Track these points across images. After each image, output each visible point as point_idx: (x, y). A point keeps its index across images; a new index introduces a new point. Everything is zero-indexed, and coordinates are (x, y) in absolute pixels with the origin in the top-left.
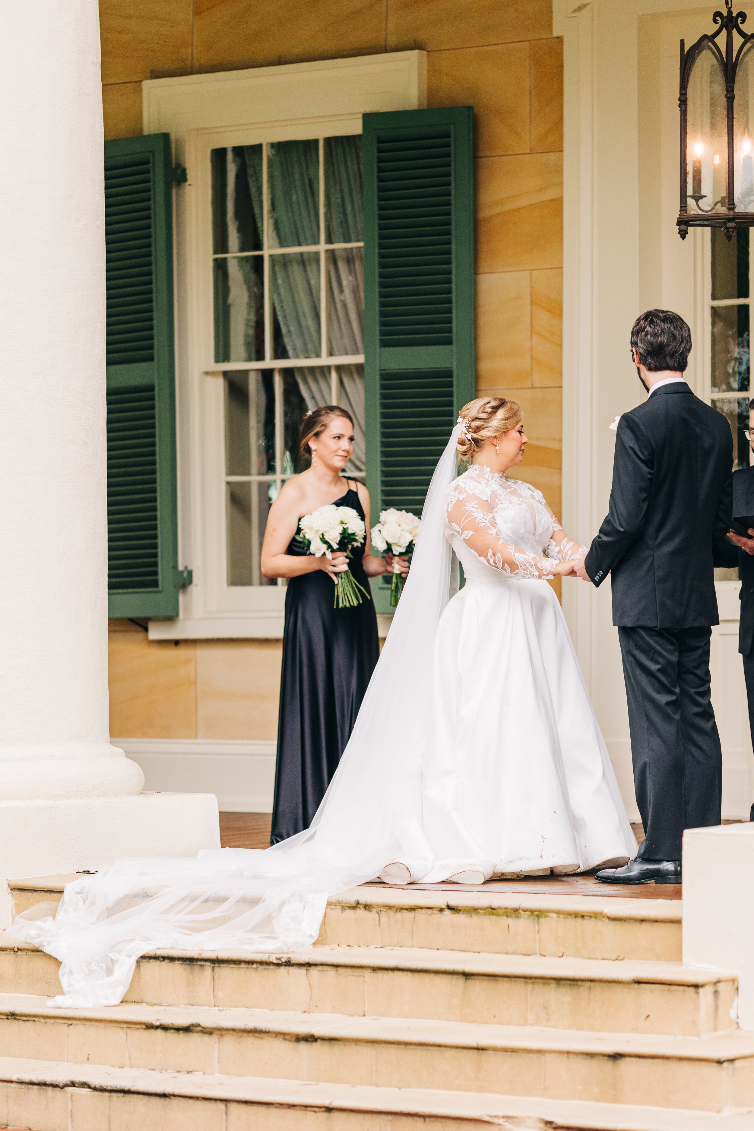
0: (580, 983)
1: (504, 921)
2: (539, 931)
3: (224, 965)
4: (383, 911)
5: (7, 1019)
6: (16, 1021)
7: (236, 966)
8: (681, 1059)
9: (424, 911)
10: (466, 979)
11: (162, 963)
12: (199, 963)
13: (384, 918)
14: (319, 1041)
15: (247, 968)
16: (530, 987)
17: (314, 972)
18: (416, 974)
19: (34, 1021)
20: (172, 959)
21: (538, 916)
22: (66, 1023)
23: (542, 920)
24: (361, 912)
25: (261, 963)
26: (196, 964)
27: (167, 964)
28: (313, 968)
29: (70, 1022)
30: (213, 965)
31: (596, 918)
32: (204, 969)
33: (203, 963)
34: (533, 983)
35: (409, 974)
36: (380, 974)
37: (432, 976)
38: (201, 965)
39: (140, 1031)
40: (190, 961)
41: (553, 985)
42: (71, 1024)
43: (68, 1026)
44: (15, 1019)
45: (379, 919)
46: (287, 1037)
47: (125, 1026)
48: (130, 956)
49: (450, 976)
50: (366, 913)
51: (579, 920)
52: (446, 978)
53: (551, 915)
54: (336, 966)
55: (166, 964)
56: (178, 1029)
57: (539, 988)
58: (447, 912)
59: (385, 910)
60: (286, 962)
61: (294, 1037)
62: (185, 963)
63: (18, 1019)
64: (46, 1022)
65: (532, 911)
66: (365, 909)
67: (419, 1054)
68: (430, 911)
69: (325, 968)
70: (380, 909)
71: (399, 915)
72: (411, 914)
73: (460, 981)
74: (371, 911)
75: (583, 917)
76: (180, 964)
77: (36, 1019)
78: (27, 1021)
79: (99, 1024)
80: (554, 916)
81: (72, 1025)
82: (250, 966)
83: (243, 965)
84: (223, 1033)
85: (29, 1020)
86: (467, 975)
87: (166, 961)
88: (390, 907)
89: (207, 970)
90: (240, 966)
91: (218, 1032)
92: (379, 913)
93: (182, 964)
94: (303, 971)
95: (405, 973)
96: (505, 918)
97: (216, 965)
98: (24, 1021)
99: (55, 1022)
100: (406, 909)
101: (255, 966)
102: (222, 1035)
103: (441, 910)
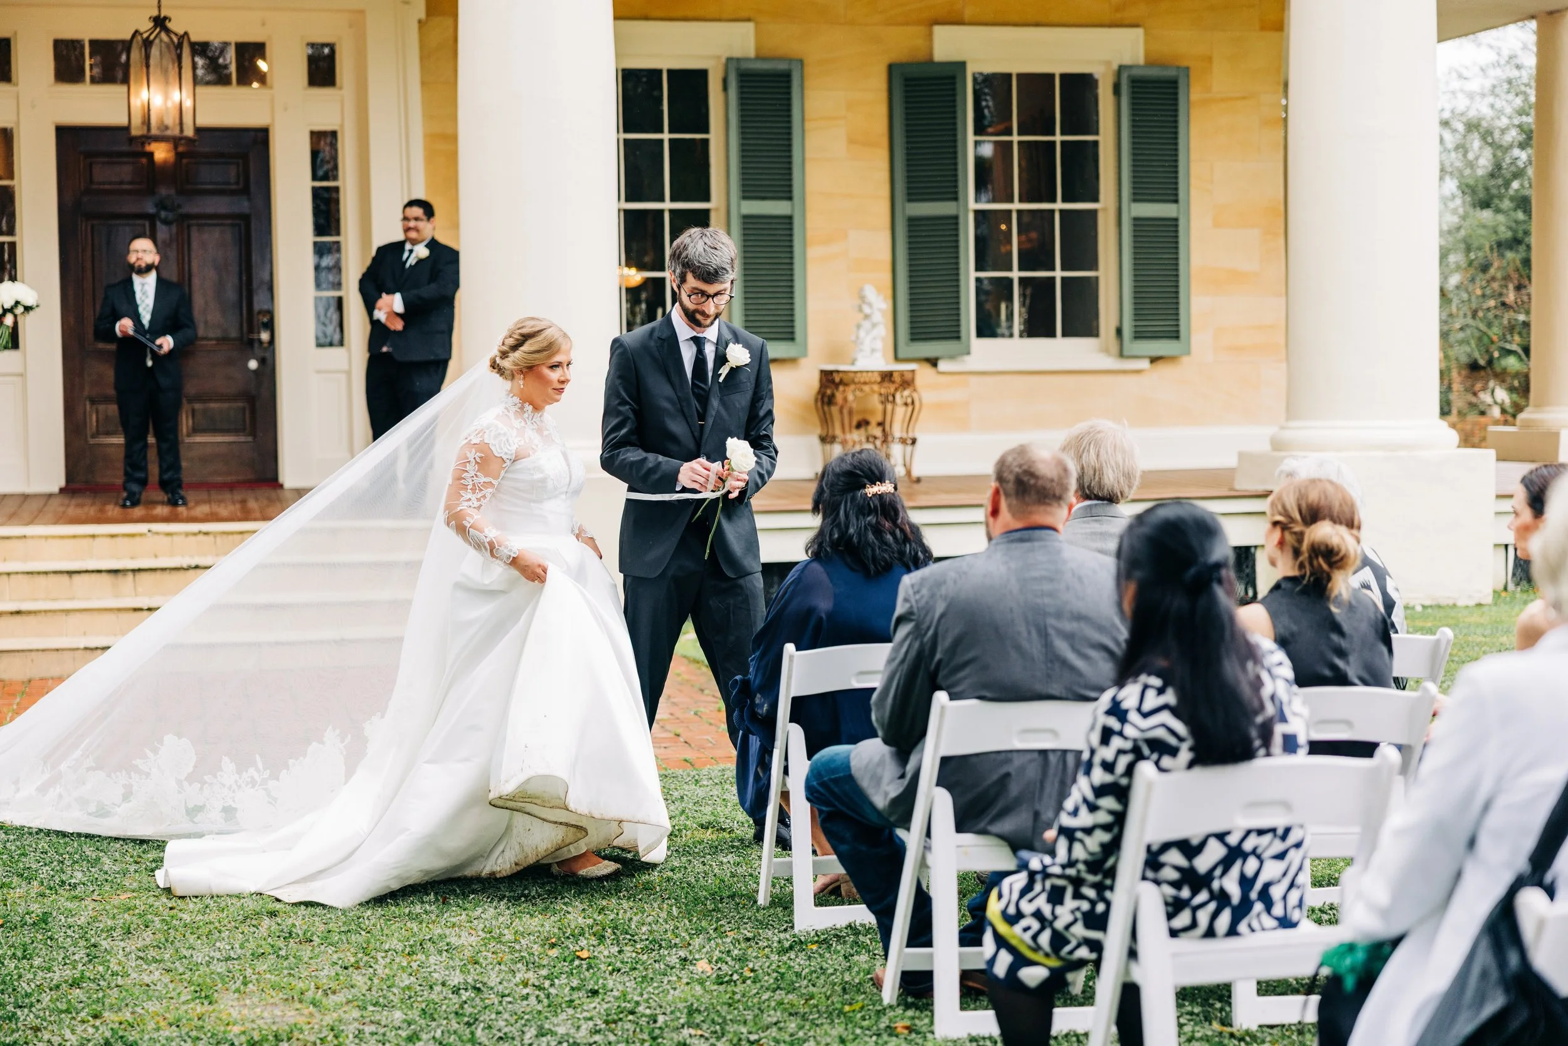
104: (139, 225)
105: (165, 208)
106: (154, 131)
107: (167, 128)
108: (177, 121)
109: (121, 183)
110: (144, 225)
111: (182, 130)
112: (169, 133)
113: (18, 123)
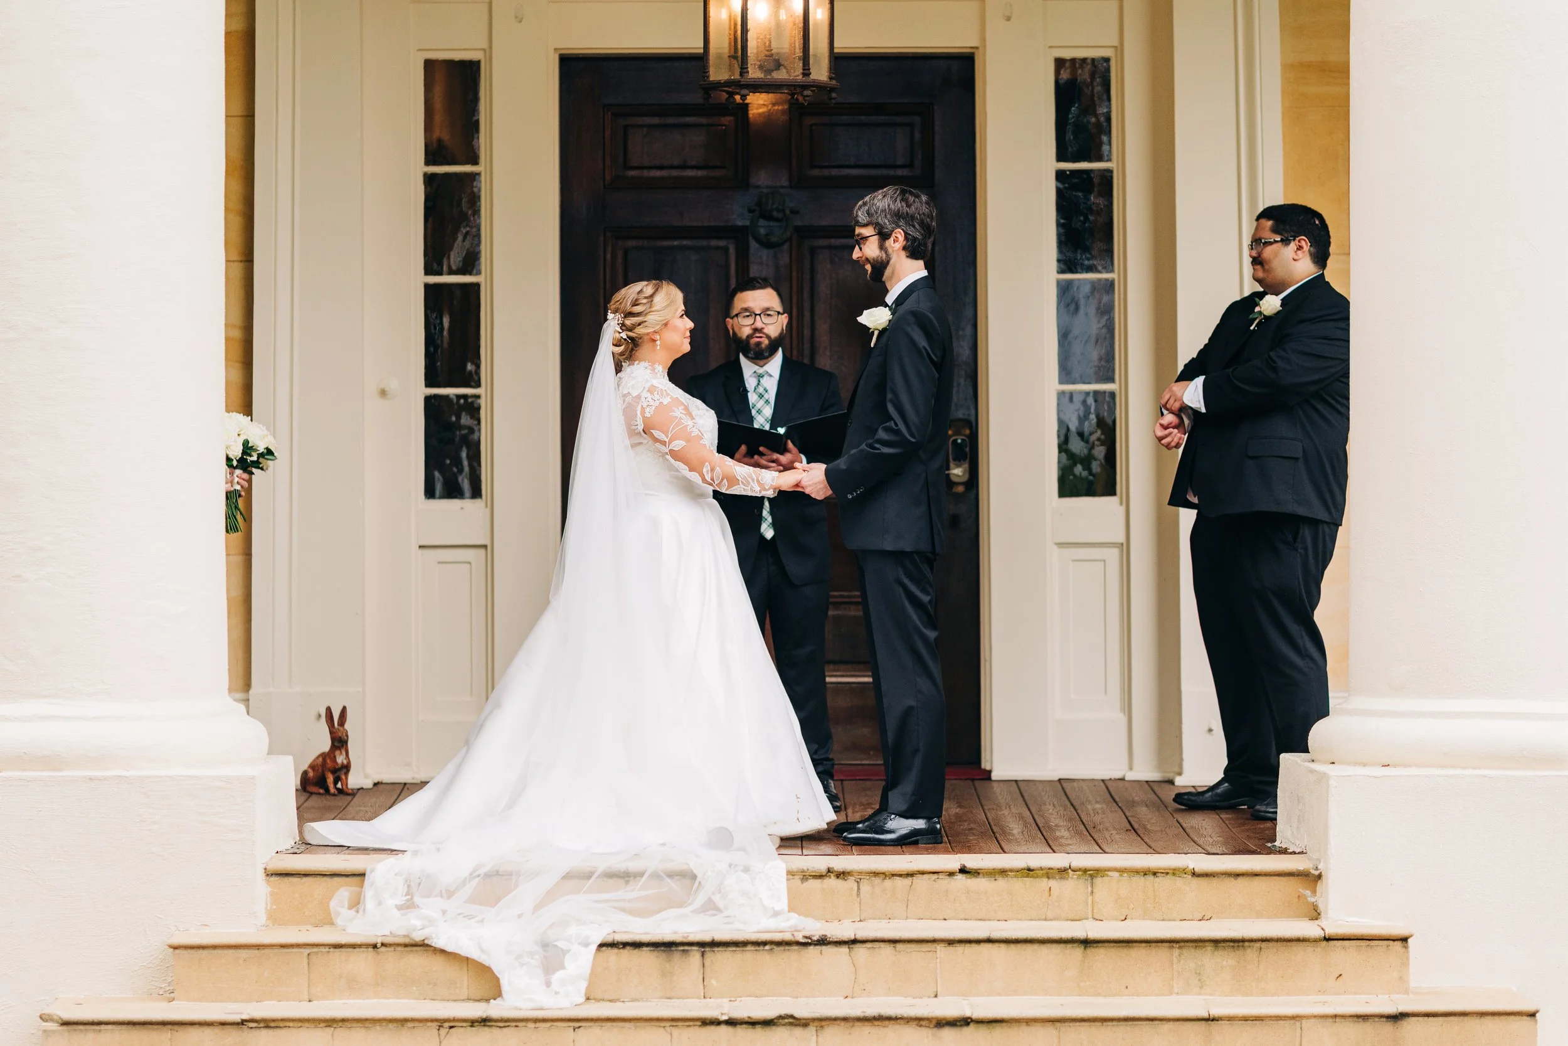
0: (1247, 944)
1: (1044, 883)
2: (1092, 892)
3: (720, 949)
4: (864, 879)
5: (472, 1026)
6: (486, 1029)
7: (738, 949)
8: (1482, 1014)
9: (926, 876)
10: (1085, 948)
11: (621, 950)
12: (682, 948)
13: (865, 887)
14: (972, 1025)
15: (756, 950)
16: (1176, 952)
17: (860, 951)
18: (1012, 946)
19: (516, 1026)
20: (637, 945)
21: (1092, 877)
22: (570, 1027)
23: (1098, 881)
24: (832, 882)
25: (779, 944)
26: (676, 950)
27: (629, 951)
28: (858, 945)
29: (577, 1024)
30: (703, 950)
31: (1174, 874)
32: (689, 955)
33: (686, 948)
34: (1180, 947)
35: (1003, 946)
36: (960, 948)
37: (1036, 946)
38: (683, 951)
39: (691, 1029)
40: (667, 946)
41: (1209, 948)
42: (579, 1027)
43: (574, 1030)
44: (484, 1026)
45: (859, 889)
46: (923, 1023)
47: (668, 1024)
48: (587, 945)
49: (1062, 945)
50: (839, 883)
51: (1151, 878)
52: (1056, 948)
53: (1110, 873)
54: (894, 942)
55: (627, 953)
56: (752, 1023)
57: (1189, 953)
58: (960, 876)
59: (868, 877)
60: (818, 941)
61: (934, 1022)
62: (659, 949)
63: (490, 1026)
64: (537, 1026)
65: (1085, 871)
66: (838, 877)
67: (1122, 1030)
68: (936, 876)
69: (876, 945)
70: (860, 877)
71: (888, 883)
72: (908, 881)
73: (1078, 951)
74: (846, 880)
75: (1155, 874)
76: (651, 950)
77: (520, 1024)
78: (505, 1027)
79: (627, 1025)
80: (1116, 874)
81: (581, 1028)
82: (761, 948)
83: (749, 948)
84: (823, 1023)
85: (508, 1026)
86: (1086, 943)
87: (628, 948)
88: (876, 874)
89: (694, 956)
90: (745, 949)
91: (816, 1023)
92: (858, 882)
93: (654, 950)
94: (844, 950)
95: (997, 945)
96: (1045, 880)
97: (707, 949)
98: (500, 1027)
99: (552, 1026)
100: (900, 875)
101: (767, 947)
102: (822, 1027)
103: (951, 874)
104: (717, 248)
105: (768, 217)
106: (754, 73)
107: (778, 65)
108: (799, 53)
109: (684, 167)
110: (725, 250)
111: (806, 72)
112: (781, 75)
113: (489, 51)
